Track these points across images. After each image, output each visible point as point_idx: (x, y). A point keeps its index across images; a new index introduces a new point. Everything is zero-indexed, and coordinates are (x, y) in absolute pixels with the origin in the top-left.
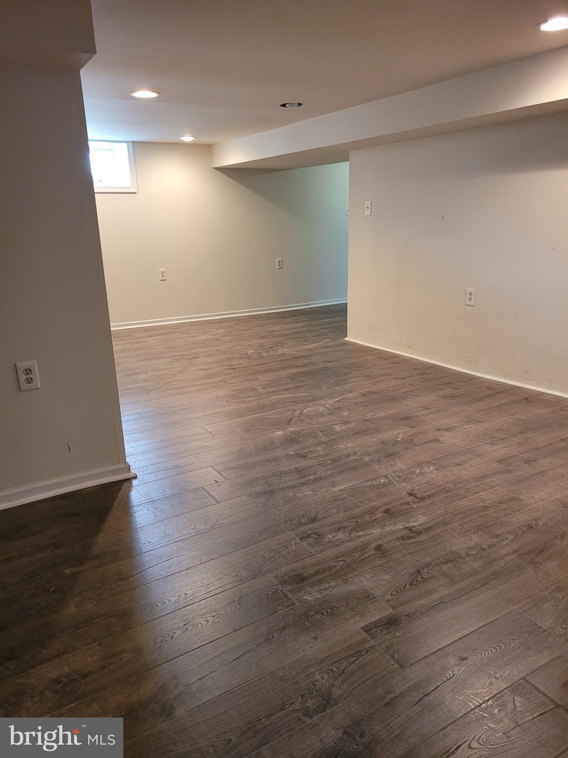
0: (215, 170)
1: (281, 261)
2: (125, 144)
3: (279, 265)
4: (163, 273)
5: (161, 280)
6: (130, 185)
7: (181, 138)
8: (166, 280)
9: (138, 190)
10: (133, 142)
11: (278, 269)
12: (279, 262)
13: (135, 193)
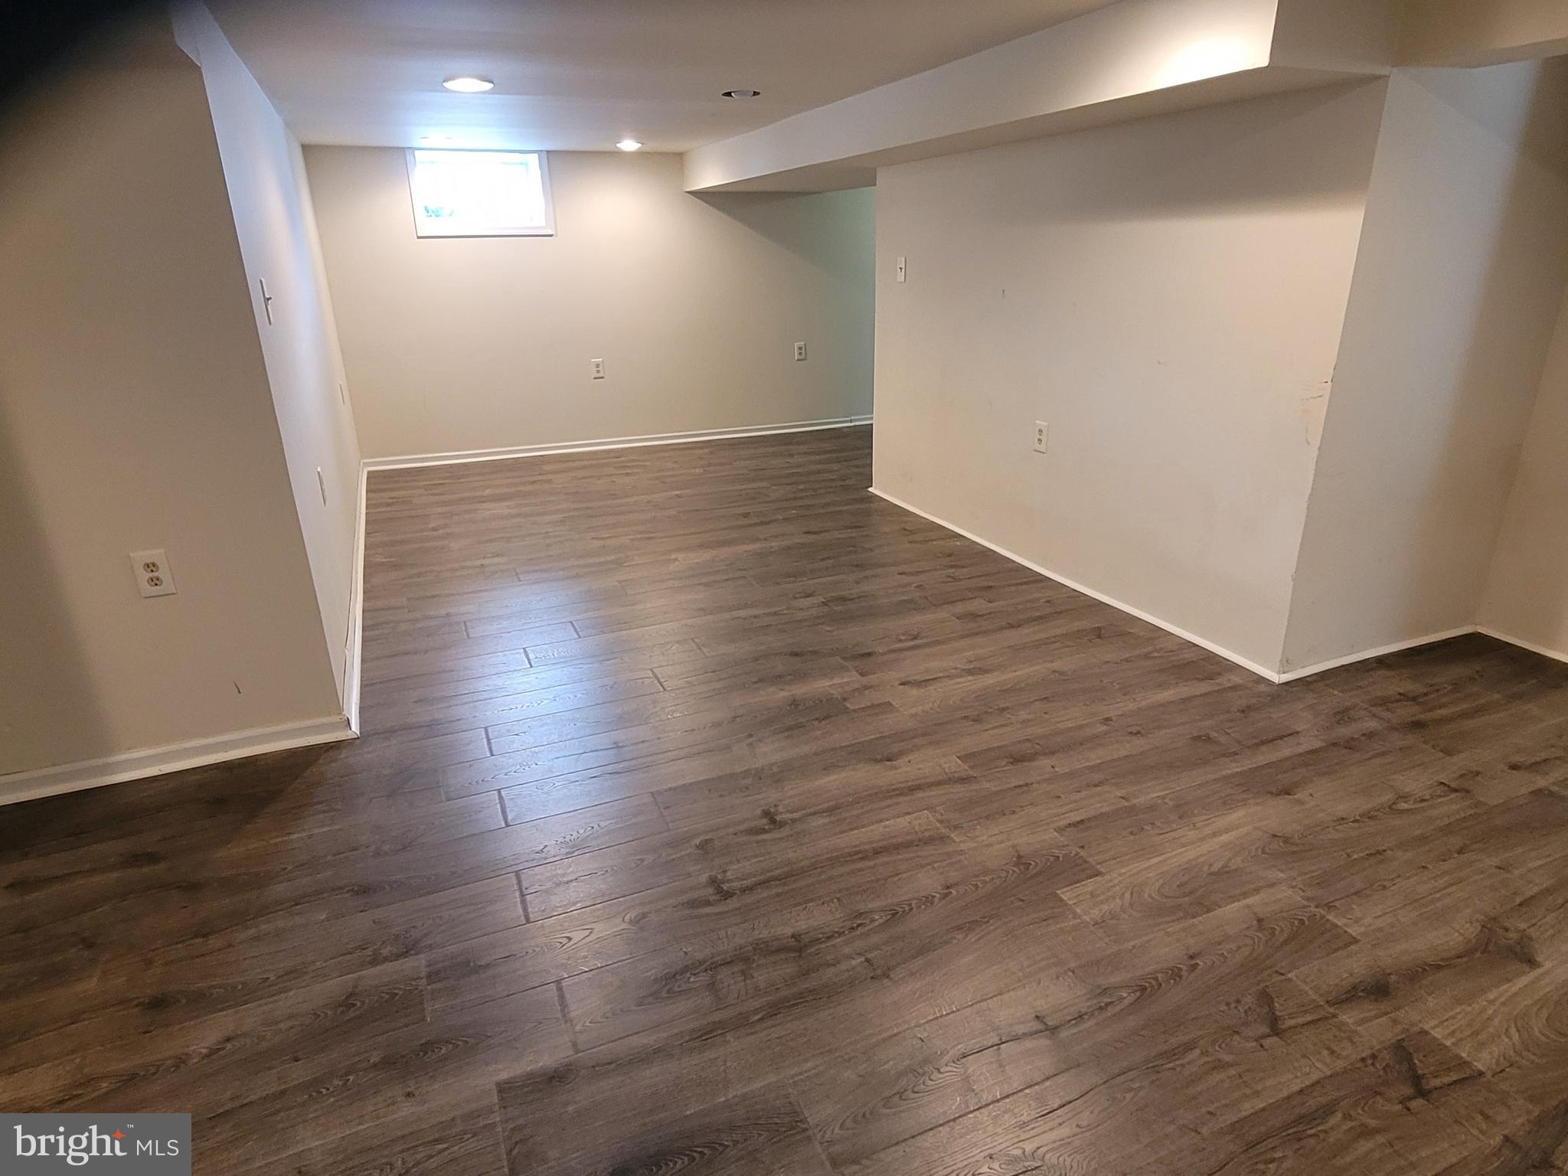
0: (689, 195)
1: (803, 349)
2: (536, 155)
3: (800, 354)
4: (598, 366)
5: (595, 378)
6: (543, 224)
7: (618, 145)
8: (602, 378)
9: (556, 231)
10: (547, 151)
11: (798, 360)
12: (800, 348)
13: (551, 236)
